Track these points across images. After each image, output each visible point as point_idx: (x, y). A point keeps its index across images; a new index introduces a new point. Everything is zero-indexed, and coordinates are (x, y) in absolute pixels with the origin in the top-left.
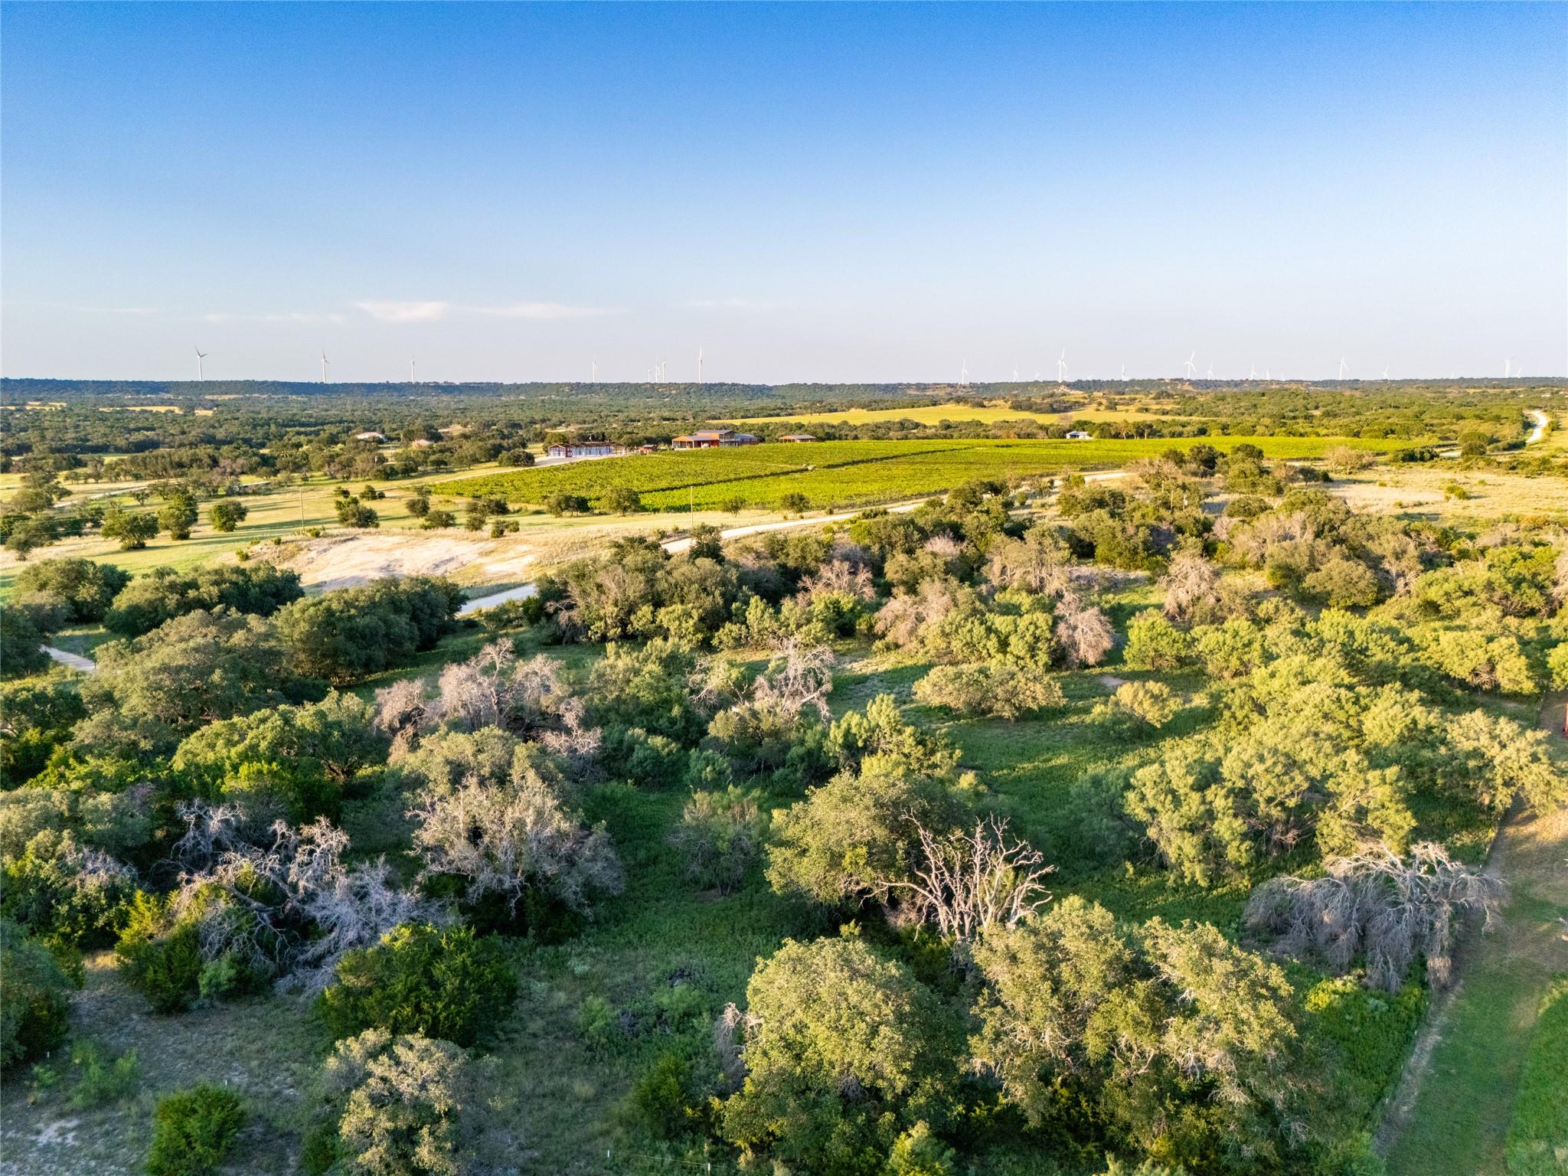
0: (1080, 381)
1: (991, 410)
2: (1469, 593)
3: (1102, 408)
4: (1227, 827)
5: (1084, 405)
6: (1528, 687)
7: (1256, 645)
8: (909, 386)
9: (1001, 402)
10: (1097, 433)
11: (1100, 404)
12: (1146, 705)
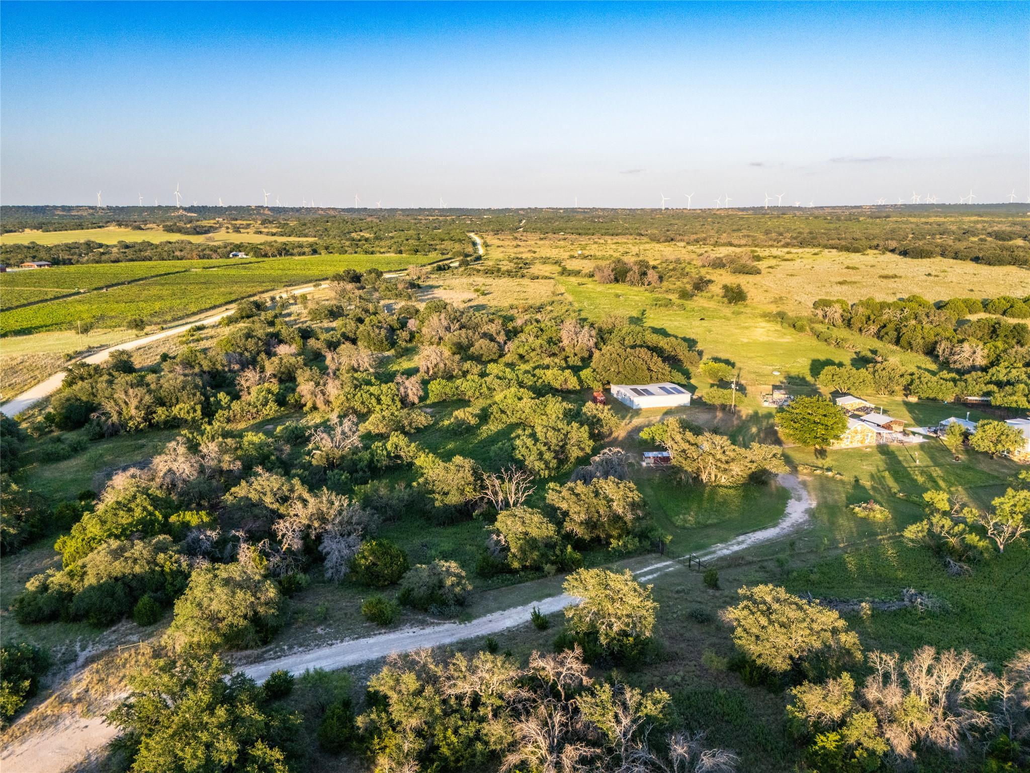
0: (192, 207)
1: (148, 231)
2: (534, 350)
3: (230, 231)
4: (548, 456)
5: (216, 228)
6: (578, 388)
7: (484, 385)
8: (55, 208)
9: (154, 226)
10: (252, 254)
11: (228, 228)
12: (470, 418)
